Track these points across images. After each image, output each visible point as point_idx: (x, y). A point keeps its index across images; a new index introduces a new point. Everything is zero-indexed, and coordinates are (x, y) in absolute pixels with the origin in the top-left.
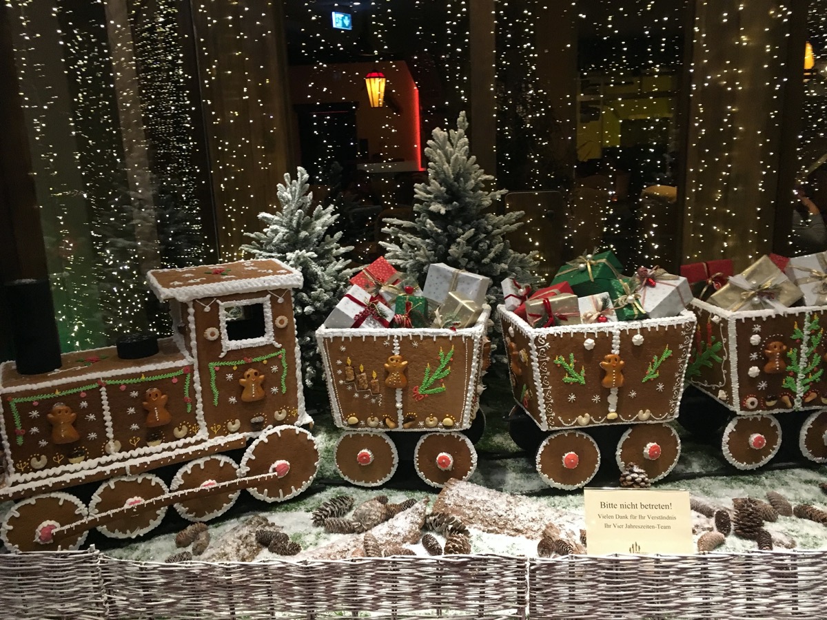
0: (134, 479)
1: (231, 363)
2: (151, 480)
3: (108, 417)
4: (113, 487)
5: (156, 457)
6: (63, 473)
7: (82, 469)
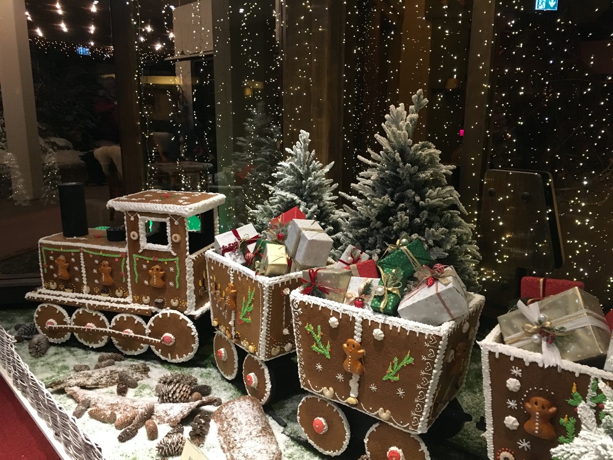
0: (91, 313)
1: (145, 258)
2: (100, 316)
3: (84, 271)
4: (81, 313)
5: (102, 303)
6: (60, 295)
7: (68, 297)
